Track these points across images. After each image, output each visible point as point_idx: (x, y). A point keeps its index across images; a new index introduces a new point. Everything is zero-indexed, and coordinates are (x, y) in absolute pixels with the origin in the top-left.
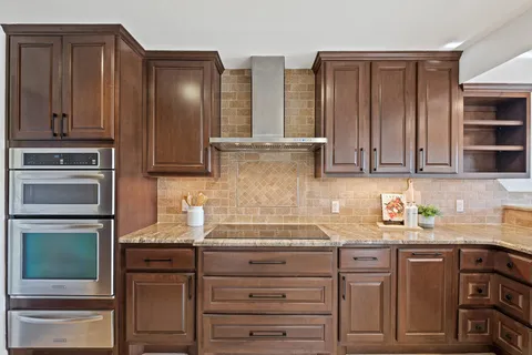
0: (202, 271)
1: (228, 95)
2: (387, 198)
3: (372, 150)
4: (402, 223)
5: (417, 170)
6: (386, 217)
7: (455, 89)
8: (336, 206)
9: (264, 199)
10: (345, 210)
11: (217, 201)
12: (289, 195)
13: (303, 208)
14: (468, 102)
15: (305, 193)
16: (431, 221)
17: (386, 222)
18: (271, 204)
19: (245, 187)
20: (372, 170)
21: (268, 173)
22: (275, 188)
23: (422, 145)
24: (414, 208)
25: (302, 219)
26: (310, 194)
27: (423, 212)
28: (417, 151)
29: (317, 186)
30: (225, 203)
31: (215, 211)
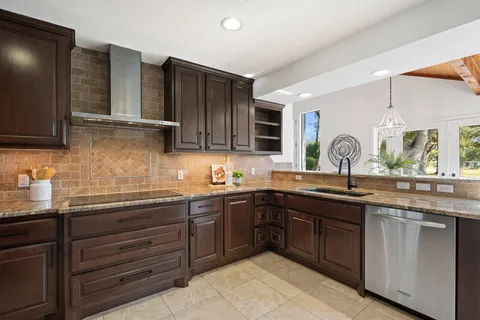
0: (70, 235)
1: (80, 72)
2: (215, 168)
3: (207, 134)
4: (224, 183)
5: (232, 148)
6: (215, 180)
7: (251, 101)
8: (181, 174)
9: (119, 171)
10: (188, 178)
11: (66, 175)
12: (142, 167)
13: (155, 178)
14: (257, 109)
15: (157, 165)
16: (240, 180)
17: (214, 184)
18: (126, 175)
19: (100, 161)
20: (207, 148)
21: (123, 148)
22: (130, 161)
23: (235, 133)
24: (231, 173)
25: (155, 186)
26: (161, 166)
27: (236, 175)
28: (232, 136)
29: (166, 160)
30: (75, 176)
31: (63, 186)
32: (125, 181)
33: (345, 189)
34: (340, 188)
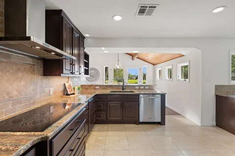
2: (67, 85)
3: (73, 65)
6: (69, 93)
12: (31, 88)
13: (38, 96)
20: (73, 73)
21: (18, 72)
28: (79, 67)
32: (19, 102)
33: (122, 90)
34: (120, 90)
